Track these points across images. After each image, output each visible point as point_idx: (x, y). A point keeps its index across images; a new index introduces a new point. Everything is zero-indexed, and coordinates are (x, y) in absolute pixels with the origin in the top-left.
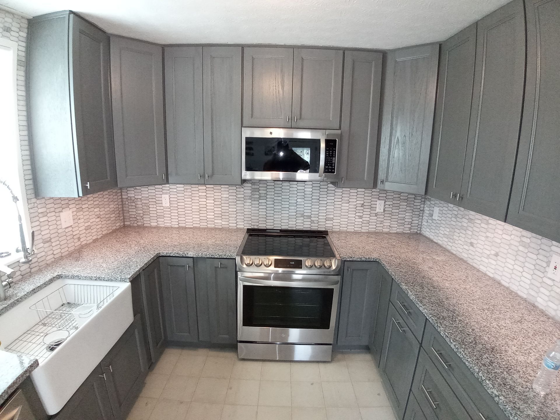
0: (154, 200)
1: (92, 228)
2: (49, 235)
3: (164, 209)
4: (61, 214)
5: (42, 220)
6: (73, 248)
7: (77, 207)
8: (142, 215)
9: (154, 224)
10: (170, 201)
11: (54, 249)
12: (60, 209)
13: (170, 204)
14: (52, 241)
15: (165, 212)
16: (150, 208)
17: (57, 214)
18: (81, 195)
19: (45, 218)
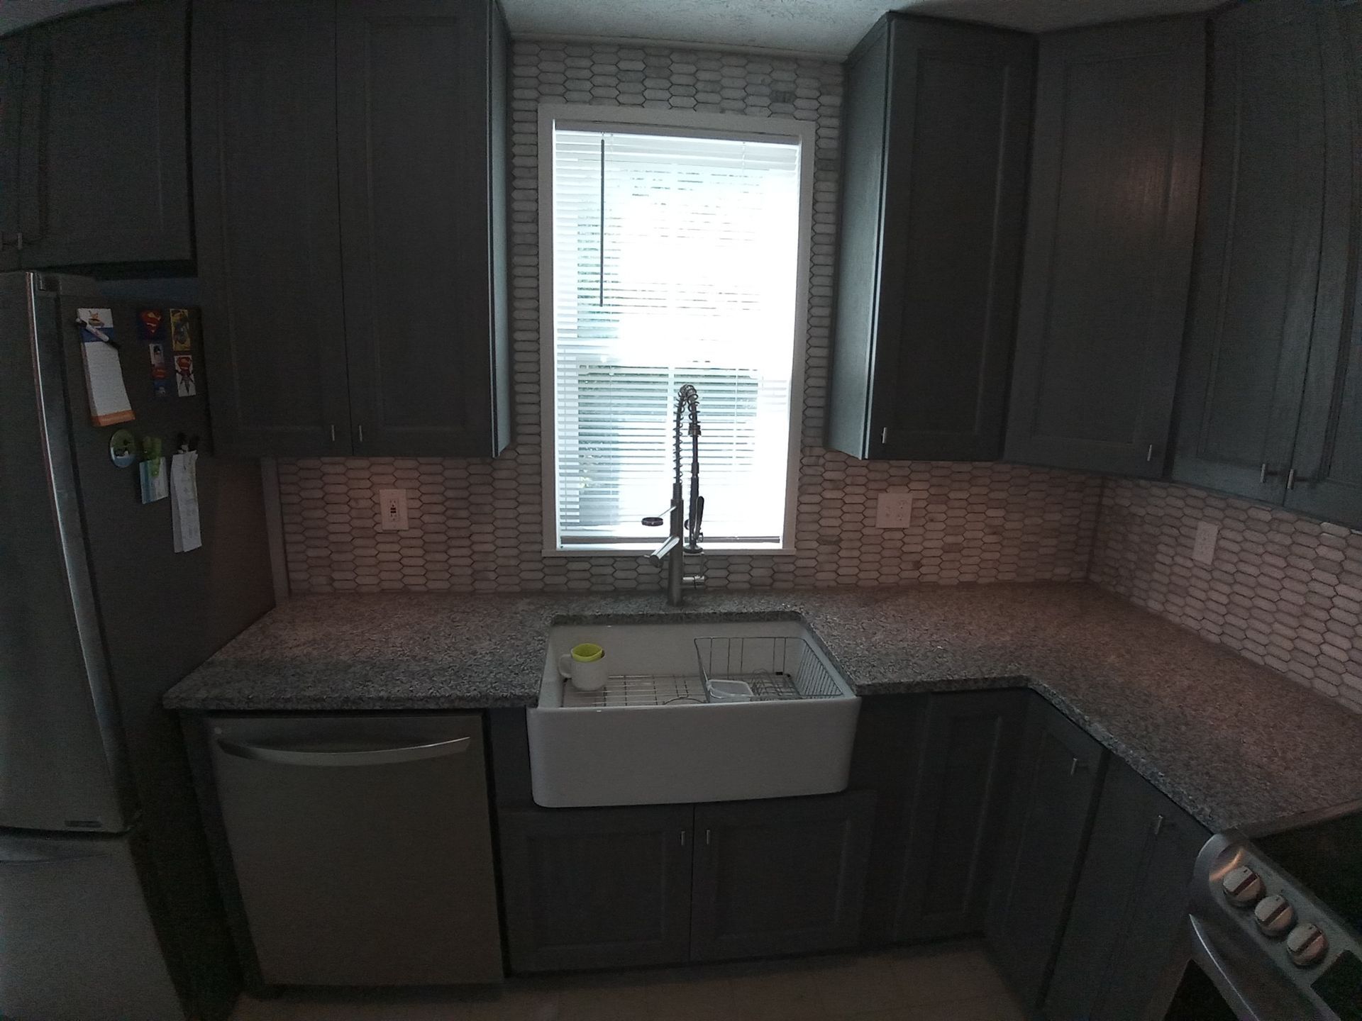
0: (1175, 532)
1: (965, 552)
2: (837, 531)
3: (1195, 571)
4: (882, 496)
5: (828, 495)
6: (892, 580)
7: (933, 491)
8: (1132, 566)
9: (1154, 606)
10: (1218, 549)
11: (840, 562)
12: (884, 485)
13: (1216, 558)
14: (843, 545)
15: (1193, 581)
16: (1158, 552)
17: (871, 494)
18: (867, 457)
19: (838, 494)
